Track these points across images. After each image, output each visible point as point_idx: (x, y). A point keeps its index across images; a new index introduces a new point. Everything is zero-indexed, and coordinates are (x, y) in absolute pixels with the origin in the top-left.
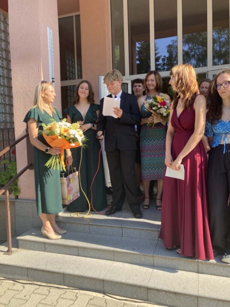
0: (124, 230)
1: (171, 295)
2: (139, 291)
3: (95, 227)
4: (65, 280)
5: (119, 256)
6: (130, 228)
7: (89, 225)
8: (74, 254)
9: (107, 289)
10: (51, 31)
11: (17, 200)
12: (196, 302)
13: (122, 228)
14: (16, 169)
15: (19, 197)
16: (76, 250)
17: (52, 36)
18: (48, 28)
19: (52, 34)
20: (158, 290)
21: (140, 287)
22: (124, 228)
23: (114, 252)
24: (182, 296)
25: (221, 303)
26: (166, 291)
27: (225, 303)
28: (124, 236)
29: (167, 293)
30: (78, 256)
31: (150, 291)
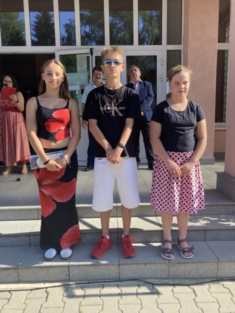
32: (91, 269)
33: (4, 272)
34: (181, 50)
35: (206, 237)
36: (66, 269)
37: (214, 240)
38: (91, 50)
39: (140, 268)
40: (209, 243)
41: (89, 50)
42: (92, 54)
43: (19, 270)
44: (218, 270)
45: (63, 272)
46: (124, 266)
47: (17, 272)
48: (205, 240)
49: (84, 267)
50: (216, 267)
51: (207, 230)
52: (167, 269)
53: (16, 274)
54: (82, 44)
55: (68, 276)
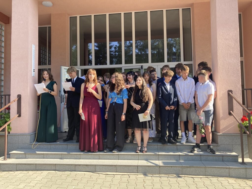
0: (68, 146)
1: (85, 166)
2: (71, 167)
3: (53, 145)
4: (36, 167)
5: (64, 156)
6: (71, 145)
7: (50, 145)
8: (41, 158)
9: (57, 169)
10: (34, 46)
11: (9, 134)
12: (95, 168)
13: (67, 145)
14: (10, 117)
15: (10, 133)
16: (43, 155)
17: (35, 48)
18: (33, 45)
19: (35, 47)
20: (80, 165)
21: (72, 165)
22: (68, 145)
23: (62, 154)
24: (89, 166)
25: (104, 167)
26: (83, 165)
27: (106, 166)
28: (68, 149)
29: (83, 166)
30: (44, 158)
31: (76, 166)
32: (147, 168)
33: (110, 167)
34: (192, 64)
35: (201, 159)
36: (136, 167)
37: (205, 161)
38: (142, 66)
39: (169, 168)
40: (203, 162)
41: (141, 66)
42: (142, 69)
43: (117, 167)
44: (205, 172)
45: (135, 169)
46: (162, 167)
47: (116, 167)
48: (201, 161)
49: (144, 167)
50: (204, 170)
51: (202, 155)
52: (181, 170)
53: (116, 169)
54: (136, 63)
55: (137, 171)
